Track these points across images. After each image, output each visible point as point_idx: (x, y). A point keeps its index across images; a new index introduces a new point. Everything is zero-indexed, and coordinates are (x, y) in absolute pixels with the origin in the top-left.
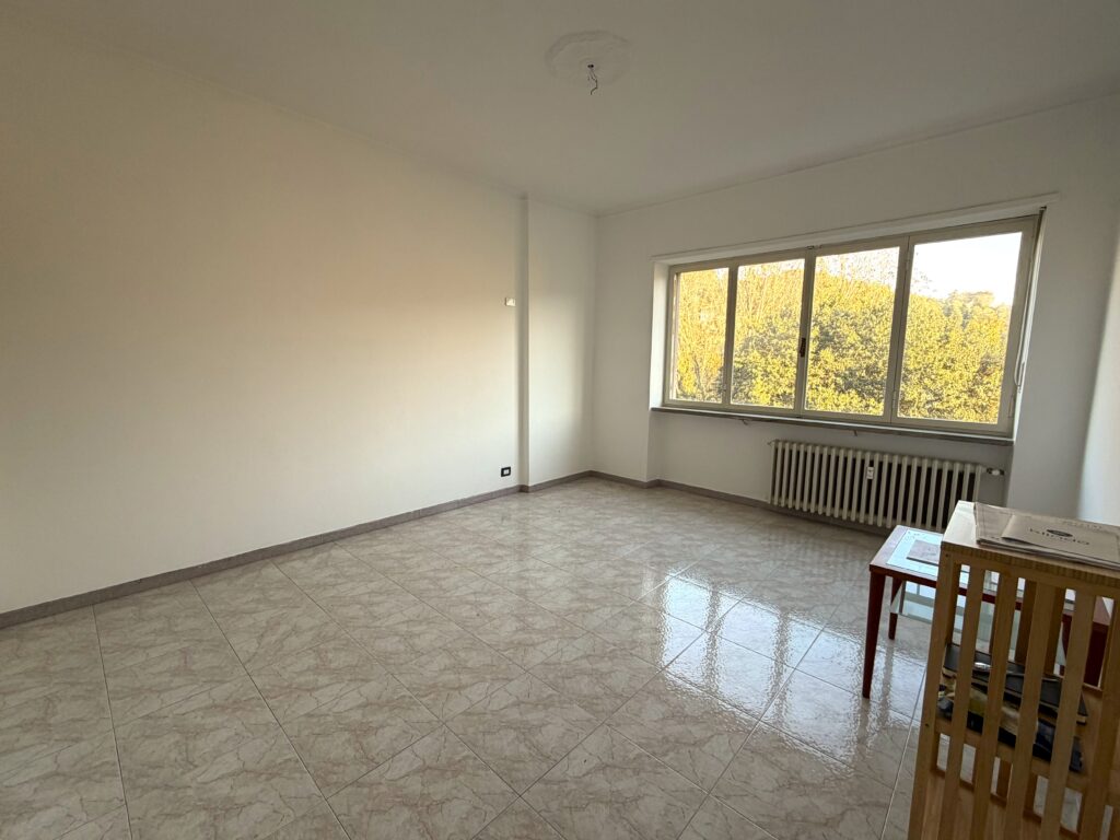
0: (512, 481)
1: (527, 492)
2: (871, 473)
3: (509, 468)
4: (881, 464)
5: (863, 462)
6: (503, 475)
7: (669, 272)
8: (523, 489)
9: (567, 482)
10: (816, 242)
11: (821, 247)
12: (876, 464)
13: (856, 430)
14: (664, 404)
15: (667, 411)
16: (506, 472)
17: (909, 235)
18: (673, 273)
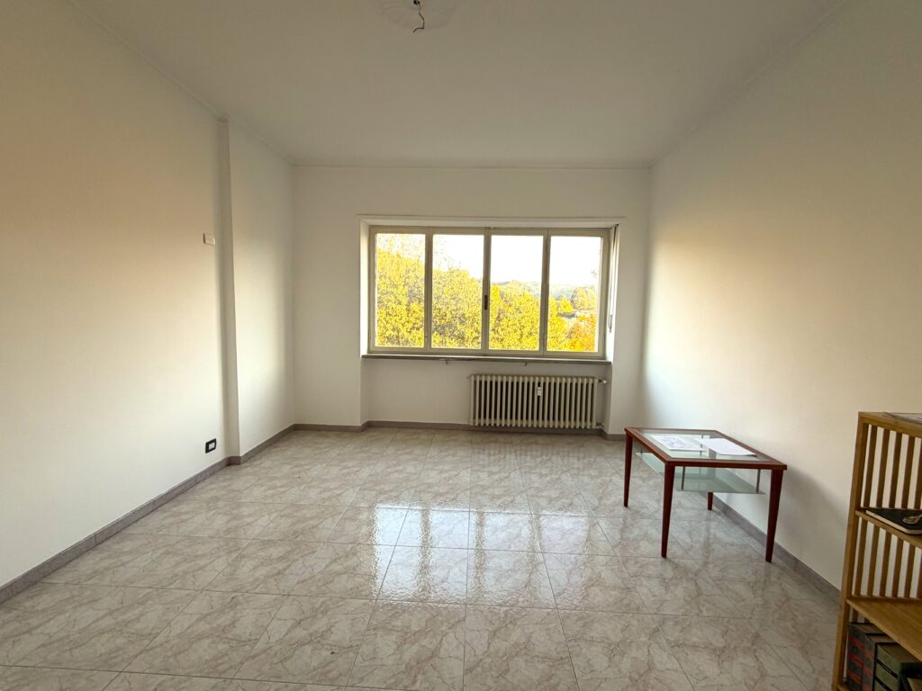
0: (218, 456)
1: (239, 464)
2: (539, 392)
3: (214, 441)
4: (544, 384)
5: (534, 384)
6: (208, 450)
7: (370, 230)
8: (232, 462)
9: (276, 442)
10: (492, 224)
11: (495, 228)
12: (542, 385)
13: (526, 362)
14: (369, 351)
15: (374, 357)
16: (211, 446)
17: (548, 229)
18: (373, 231)
